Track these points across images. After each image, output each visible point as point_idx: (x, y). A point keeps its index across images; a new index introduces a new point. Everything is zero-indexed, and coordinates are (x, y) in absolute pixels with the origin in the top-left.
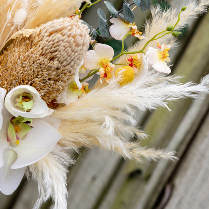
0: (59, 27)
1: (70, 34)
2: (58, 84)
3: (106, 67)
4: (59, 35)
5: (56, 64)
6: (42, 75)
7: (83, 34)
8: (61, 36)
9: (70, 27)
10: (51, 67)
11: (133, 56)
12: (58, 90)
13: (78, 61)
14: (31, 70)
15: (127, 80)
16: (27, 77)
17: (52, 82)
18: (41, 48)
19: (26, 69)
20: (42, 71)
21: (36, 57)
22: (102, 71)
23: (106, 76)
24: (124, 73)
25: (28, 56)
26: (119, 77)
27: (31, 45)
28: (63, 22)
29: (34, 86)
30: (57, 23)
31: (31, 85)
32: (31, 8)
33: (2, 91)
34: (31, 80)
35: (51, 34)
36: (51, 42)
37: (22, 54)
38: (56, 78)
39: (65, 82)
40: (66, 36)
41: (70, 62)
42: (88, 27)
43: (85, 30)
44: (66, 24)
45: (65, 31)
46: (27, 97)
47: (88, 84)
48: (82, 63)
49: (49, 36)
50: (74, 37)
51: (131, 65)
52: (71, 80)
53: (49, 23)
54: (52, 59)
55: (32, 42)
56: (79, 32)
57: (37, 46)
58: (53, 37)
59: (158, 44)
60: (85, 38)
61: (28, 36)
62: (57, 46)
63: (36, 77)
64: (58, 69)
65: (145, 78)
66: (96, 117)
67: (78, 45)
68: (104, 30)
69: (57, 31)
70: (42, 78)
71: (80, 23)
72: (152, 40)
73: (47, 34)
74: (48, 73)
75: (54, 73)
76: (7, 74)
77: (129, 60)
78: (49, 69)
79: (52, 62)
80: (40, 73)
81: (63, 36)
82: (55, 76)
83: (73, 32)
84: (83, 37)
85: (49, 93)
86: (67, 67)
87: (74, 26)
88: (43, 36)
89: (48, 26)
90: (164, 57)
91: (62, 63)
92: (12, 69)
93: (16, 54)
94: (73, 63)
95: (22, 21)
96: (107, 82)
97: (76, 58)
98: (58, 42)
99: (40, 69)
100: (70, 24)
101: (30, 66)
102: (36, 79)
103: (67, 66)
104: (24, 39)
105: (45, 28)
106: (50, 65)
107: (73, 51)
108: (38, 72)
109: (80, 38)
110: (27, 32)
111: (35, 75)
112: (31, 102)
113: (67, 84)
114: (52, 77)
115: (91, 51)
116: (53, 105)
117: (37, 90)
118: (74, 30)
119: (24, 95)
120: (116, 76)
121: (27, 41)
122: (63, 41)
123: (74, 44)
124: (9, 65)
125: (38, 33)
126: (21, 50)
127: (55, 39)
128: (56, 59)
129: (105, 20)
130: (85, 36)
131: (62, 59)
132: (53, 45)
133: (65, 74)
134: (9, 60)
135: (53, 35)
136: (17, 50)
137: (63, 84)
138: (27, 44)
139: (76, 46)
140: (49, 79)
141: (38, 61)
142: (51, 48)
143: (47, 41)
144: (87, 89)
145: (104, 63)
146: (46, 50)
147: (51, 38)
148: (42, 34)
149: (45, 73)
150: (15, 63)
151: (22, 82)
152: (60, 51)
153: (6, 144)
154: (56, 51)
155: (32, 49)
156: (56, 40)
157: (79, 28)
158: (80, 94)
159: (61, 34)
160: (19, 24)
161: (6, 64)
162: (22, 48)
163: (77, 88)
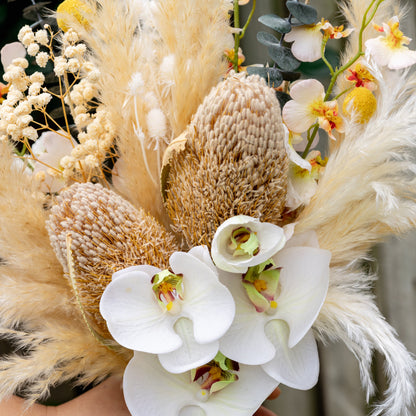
0: (216, 106)
1: (240, 105)
2: (272, 185)
3: (324, 112)
4: (225, 118)
5: (248, 161)
6: (240, 189)
7: (257, 91)
8: (228, 116)
9: (233, 95)
10: (245, 170)
12: (279, 194)
13: (278, 134)
14: (220, 193)
15: (368, 111)
16: (222, 207)
17: (262, 189)
18: (212, 153)
19: (212, 196)
20: (236, 184)
21: (214, 171)
22: (323, 122)
23: (333, 125)
24: (355, 103)
25: (203, 176)
26: (352, 114)
27: (197, 158)
28: (218, 94)
29: (241, 212)
30: (211, 101)
31: (236, 213)
32: (164, 100)
33: (201, 250)
34: (231, 206)
35: (213, 123)
36: (221, 135)
37: (192, 178)
38: (264, 180)
39: (280, 175)
40: (235, 113)
41: (267, 144)
42: (258, 76)
43: (256, 85)
44: (224, 94)
45: (229, 106)
46: (242, 234)
47: (318, 152)
48: (287, 131)
49: (212, 128)
50: (247, 105)
51: (359, 84)
52: (287, 167)
53: (201, 108)
54: (238, 158)
55: (194, 152)
56: (249, 93)
57: (206, 154)
58: (218, 126)
59: (375, 28)
60: (264, 95)
61: (183, 148)
62: (232, 135)
63: (235, 197)
64: (256, 165)
67: (260, 113)
68: (286, 61)
69: (218, 114)
70: (244, 194)
71: (242, 80)
72: (364, 27)
73: (208, 126)
74: (246, 180)
75: (255, 175)
76: (192, 220)
77: (351, 79)
78: (243, 174)
79: (241, 161)
80: (236, 188)
81: (231, 114)
82: (259, 177)
83: (241, 99)
84: (261, 96)
85: (269, 206)
86: (268, 154)
87: (237, 90)
88: (205, 133)
89: (201, 114)
90: (397, 40)
91: (257, 154)
92: (194, 210)
93: (186, 184)
94: (271, 142)
95: (164, 127)
96: (341, 131)
97: (271, 132)
98: (230, 129)
99: (232, 184)
100: (228, 91)
101: (215, 188)
102: (237, 200)
103: (266, 152)
105: (199, 120)
106: (240, 168)
107: (260, 126)
108: (233, 189)
109: (257, 100)
110: (178, 143)
111: (231, 195)
112: (252, 236)
113: (285, 176)
114: (256, 182)
115: (288, 104)
116: (288, 216)
117: (249, 214)
118: (240, 96)
119: (236, 233)
120: (348, 116)
121: (188, 156)
122: (235, 122)
123: (255, 115)
124: (186, 205)
125: (194, 133)
126: (188, 173)
127: (224, 126)
128: (245, 154)
129: (278, 45)
130: (262, 92)
131: (252, 148)
132: (226, 136)
133: (272, 165)
134: (182, 199)
135: (217, 122)
136: (183, 178)
137: (278, 181)
138: (191, 160)
139: (259, 116)
140: (255, 188)
141: (222, 174)
142: (226, 143)
143: (214, 137)
144: (320, 160)
145: (317, 108)
146: (222, 151)
147: (216, 130)
148: (201, 132)
149: (243, 183)
150: (192, 197)
151: (221, 217)
152: (241, 139)
154: (236, 143)
155: (202, 163)
156: (226, 127)
157: (245, 87)
158: (315, 174)
159: (226, 114)
160: (163, 135)
161: (182, 206)
162: (188, 170)
163: (305, 170)
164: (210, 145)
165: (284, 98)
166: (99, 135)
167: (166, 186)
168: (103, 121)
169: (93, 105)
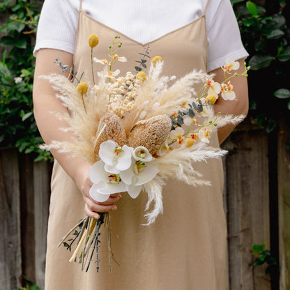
0: (157, 120)
2: (157, 146)
3: (180, 138)
5: (155, 136)
11: (194, 134)
12: (157, 149)
14: (144, 139)
15: (190, 145)
16: (142, 143)
17: (154, 145)
18: (149, 129)
19: (142, 139)
21: (146, 133)
22: (178, 140)
23: (180, 142)
25: (143, 133)
26: (186, 143)
27: (144, 128)
28: (159, 117)
29: (146, 147)
31: (144, 146)
33: (132, 148)
34: (144, 144)
36: (153, 127)
37: (140, 132)
38: (156, 143)
41: (162, 136)
43: (169, 121)
44: (161, 118)
45: (160, 122)
46: (142, 152)
48: (168, 136)
49: (152, 124)
50: (164, 124)
51: (193, 138)
52: (163, 144)
53: (153, 117)
54: (154, 134)
55: (145, 126)
56: (166, 122)
57: (147, 128)
59: (205, 129)
60: (169, 124)
61: (143, 124)
64: (156, 139)
65: (200, 145)
66: (175, 164)
67: (165, 128)
69: (156, 122)
70: (149, 143)
71: (167, 118)
72: (203, 127)
77: (192, 135)
78: (152, 139)
80: (149, 141)
81: (159, 124)
83: (163, 122)
85: (153, 150)
86: (161, 138)
87: (164, 119)
88: (150, 124)
92: (136, 139)
93: (137, 132)
96: (180, 145)
97: (165, 134)
98: (156, 127)
99: (148, 139)
101: (144, 137)
102: (147, 144)
104: (141, 125)
105: (151, 120)
106: (153, 137)
107: (163, 131)
109: (167, 125)
110: (143, 122)
111: (146, 142)
112: (145, 154)
113: (161, 146)
114: (154, 142)
115: (173, 131)
116: (155, 156)
117: (147, 149)
121: (143, 126)
122: (159, 126)
125: (148, 122)
127: (155, 125)
128: (156, 134)
131: (158, 134)
133: (160, 141)
134: (135, 135)
135: (154, 123)
136: (138, 130)
137: (159, 146)
141: (147, 136)
142: (153, 129)
143: (151, 126)
145: (179, 136)
146: (151, 130)
149: (151, 141)
150: (137, 136)
151: (140, 145)
152: (157, 131)
153: (133, 174)
154: (155, 131)
155: (145, 130)
161: (133, 136)
162: (140, 129)
163: (166, 148)
164: (149, 127)
165: (173, 128)
166: (129, 107)
167: (133, 129)
168: (131, 105)
169: (132, 99)
